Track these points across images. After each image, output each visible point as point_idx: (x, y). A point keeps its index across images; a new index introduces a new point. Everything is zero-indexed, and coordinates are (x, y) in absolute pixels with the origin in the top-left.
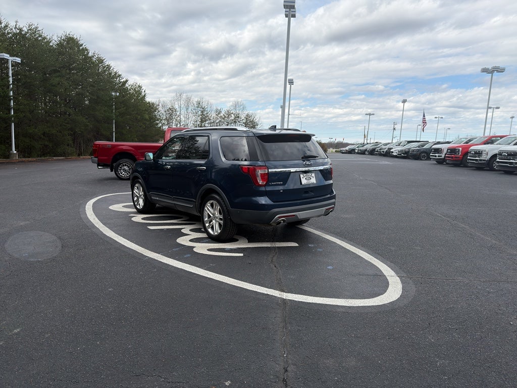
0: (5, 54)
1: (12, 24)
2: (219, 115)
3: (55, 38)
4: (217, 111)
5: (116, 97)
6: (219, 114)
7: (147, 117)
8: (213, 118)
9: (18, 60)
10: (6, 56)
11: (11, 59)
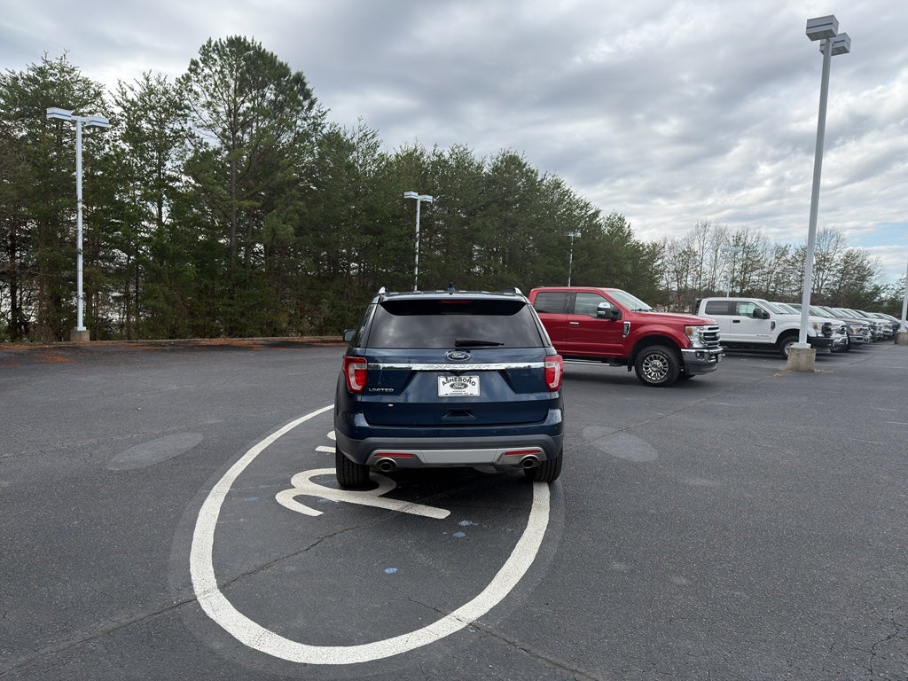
0: (412, 193)
1: (429, 150)
2: (784, 258)
3: (488, 161)
4: (778, 249)
5: (576, 239)
6: (783, 254)
7: (629, 268)
8: (770, 265)
9: (429, 198)
10: (414, 195)
11: (420, 198)
